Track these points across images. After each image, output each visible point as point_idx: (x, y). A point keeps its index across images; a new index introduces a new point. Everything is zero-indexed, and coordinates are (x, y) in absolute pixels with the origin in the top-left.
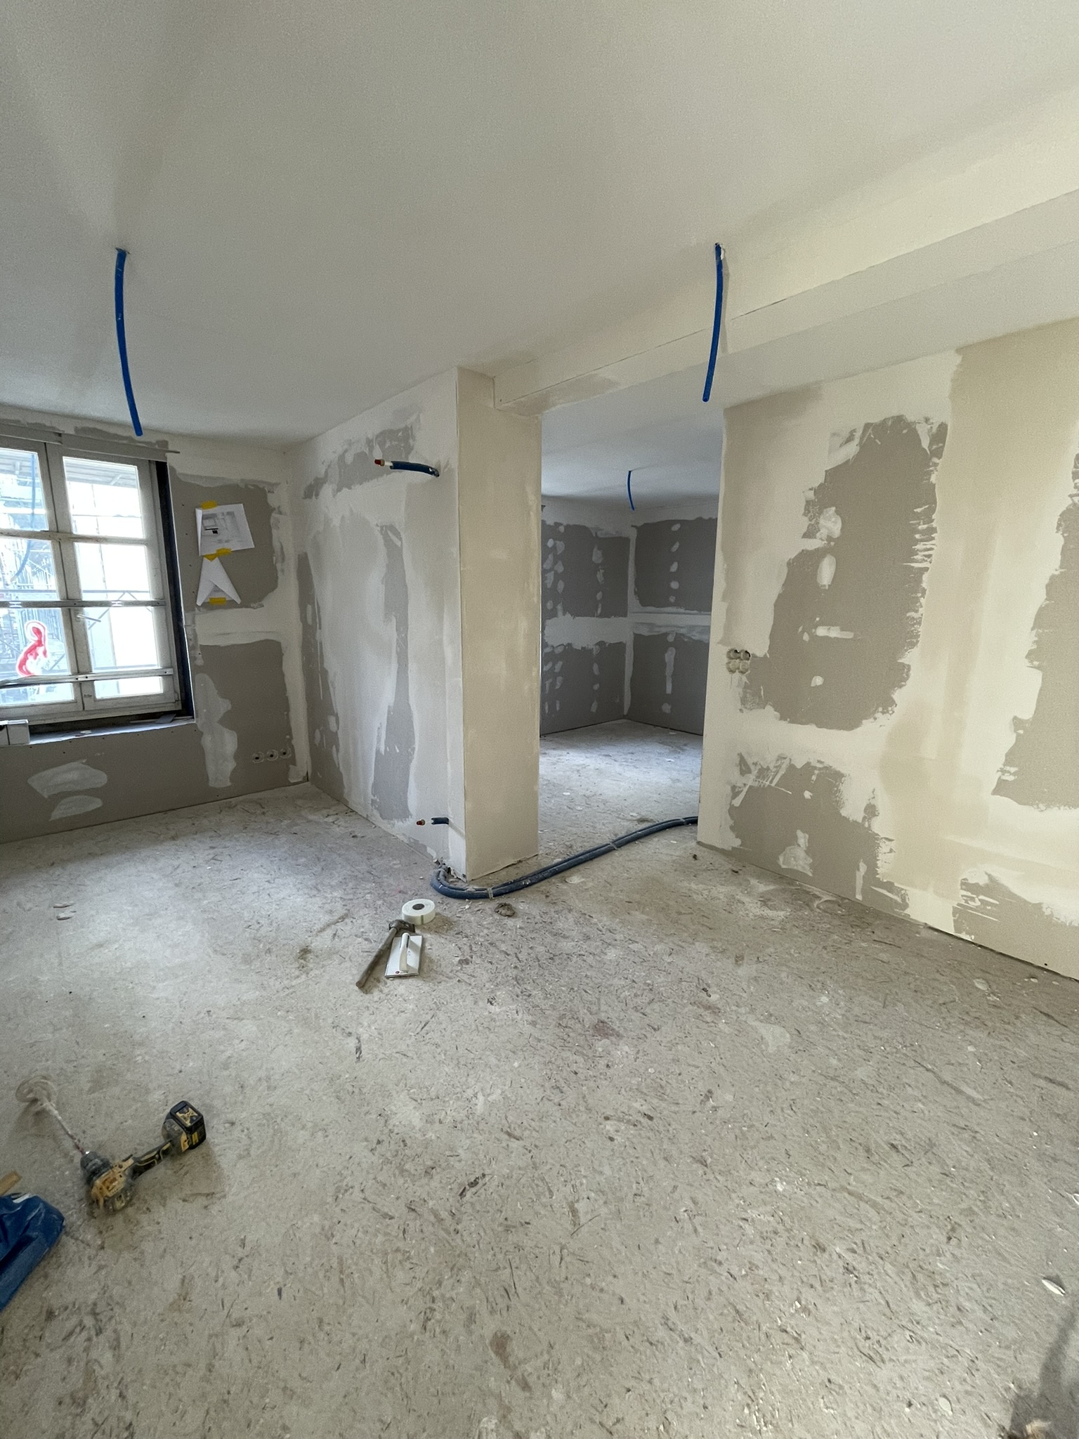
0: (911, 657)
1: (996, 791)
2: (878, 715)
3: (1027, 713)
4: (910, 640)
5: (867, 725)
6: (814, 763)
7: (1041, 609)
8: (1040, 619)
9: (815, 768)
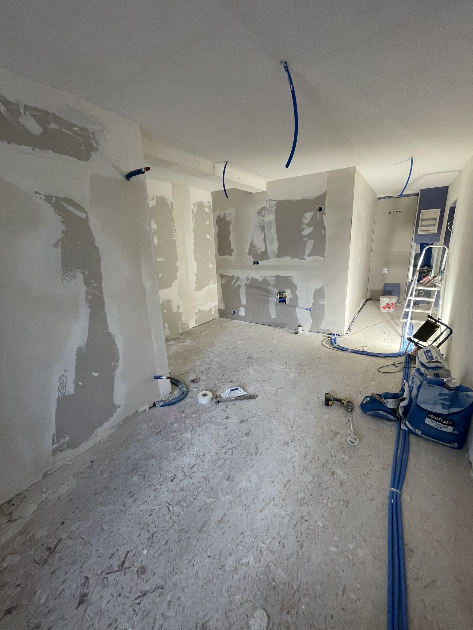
0: (178, 264)
1: (196, 290)
2: (175, 281)
3: (196, 272)
4: (176, 259)
5: (174, 284)
6: (164, 301)
7: (194, 249)
8: (195, 251)
9: (165, 302)
